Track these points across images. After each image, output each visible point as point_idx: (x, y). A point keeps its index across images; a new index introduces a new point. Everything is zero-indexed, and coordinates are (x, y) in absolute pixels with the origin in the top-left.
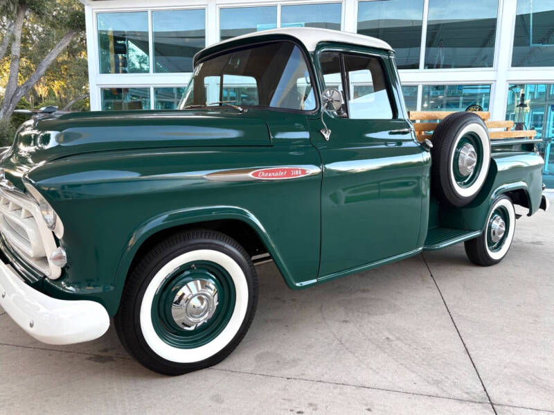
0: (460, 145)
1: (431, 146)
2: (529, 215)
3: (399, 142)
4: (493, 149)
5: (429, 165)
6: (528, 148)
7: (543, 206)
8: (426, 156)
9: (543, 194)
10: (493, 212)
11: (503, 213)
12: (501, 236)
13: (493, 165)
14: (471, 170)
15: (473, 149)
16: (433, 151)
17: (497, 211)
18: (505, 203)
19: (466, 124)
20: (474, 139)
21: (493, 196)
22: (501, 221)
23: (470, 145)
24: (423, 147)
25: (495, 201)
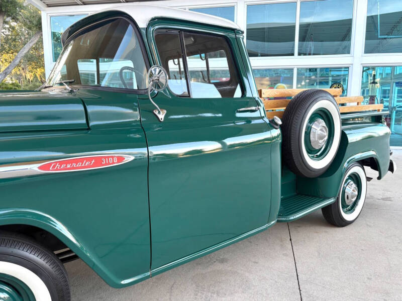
0: (312, 120)
1: (280, 122)
2: (379, 178)
3: (248, 120)
4: (344, 122)
5: (280, 140)
6: (377, 119)
7: (391, 169)
8: (276, 132)
9: (391, 158)
10: (346, 177)
11: (356, 178)
12: (354, 200)
13: (344, 137)
14: (322, 143)
15: (324, 124)
16: (282, 127)
17: (350, 177)
18: (357, 169)
19: (315, 101)
20: (325, 115)
21: (346, 165)
22: (354, 185)
23: (321, 120)
24: (272, 125)
25: (348, 169)
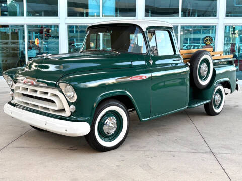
0: (201, 64)
1: (189, 65)
2: (231, 93)
3: (177, 64)
4: (214, 64)
5: (189, 72)
6: (230, 63)
7: (237, 89)
8: (187, 69)
9: (237, 83)
10: (215, 91)
11: (220, 92)
12: (219, 102)
13: (214, 71)
14: (205, 74)
16: (190, 67)
17: (217, 91)
18: (221, 87)
19: (203, 55)
20: (206, 61)
21: (215, 85)
22: (219, 95)
23: (205, 64)
24: (186, 65)
25: (216, 87)
